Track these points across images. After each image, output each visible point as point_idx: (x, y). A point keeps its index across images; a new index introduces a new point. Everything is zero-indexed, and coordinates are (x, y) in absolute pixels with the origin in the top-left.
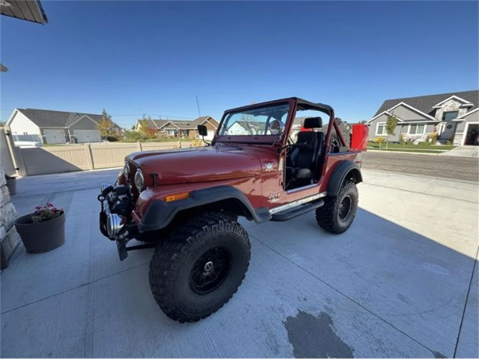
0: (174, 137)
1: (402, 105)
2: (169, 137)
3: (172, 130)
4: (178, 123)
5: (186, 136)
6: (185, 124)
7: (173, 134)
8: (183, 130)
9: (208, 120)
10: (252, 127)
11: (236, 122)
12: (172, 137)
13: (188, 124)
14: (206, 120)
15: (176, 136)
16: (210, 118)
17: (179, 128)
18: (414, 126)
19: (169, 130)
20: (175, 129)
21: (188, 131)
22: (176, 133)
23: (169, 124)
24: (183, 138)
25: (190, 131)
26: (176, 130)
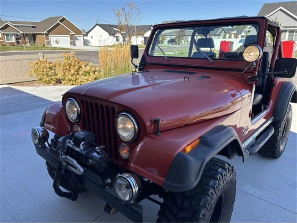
0: (16, 44)
1: (281, 10)
2: (8, 45)
3: (12, 35)
4: (19, 25)
5: (32, 42)
6: (29, 27)
7: (13, 40)
8: (27, 35)
9: (61, 21)
10: (117, 32)
11: (97, 25)
12: (12, 44)
13: (33, 27)
14: (58, 22)
15: (18, 43)
16: (64, 19)
17: (21, 32)
18: (292, 34)
19: (7, 35)
20: (16, 33)
21: (34, 36)
22: (17, 39)
23: (7, 26)
24: (29, 45)
25: (37, 36)
26: (17, 35)
